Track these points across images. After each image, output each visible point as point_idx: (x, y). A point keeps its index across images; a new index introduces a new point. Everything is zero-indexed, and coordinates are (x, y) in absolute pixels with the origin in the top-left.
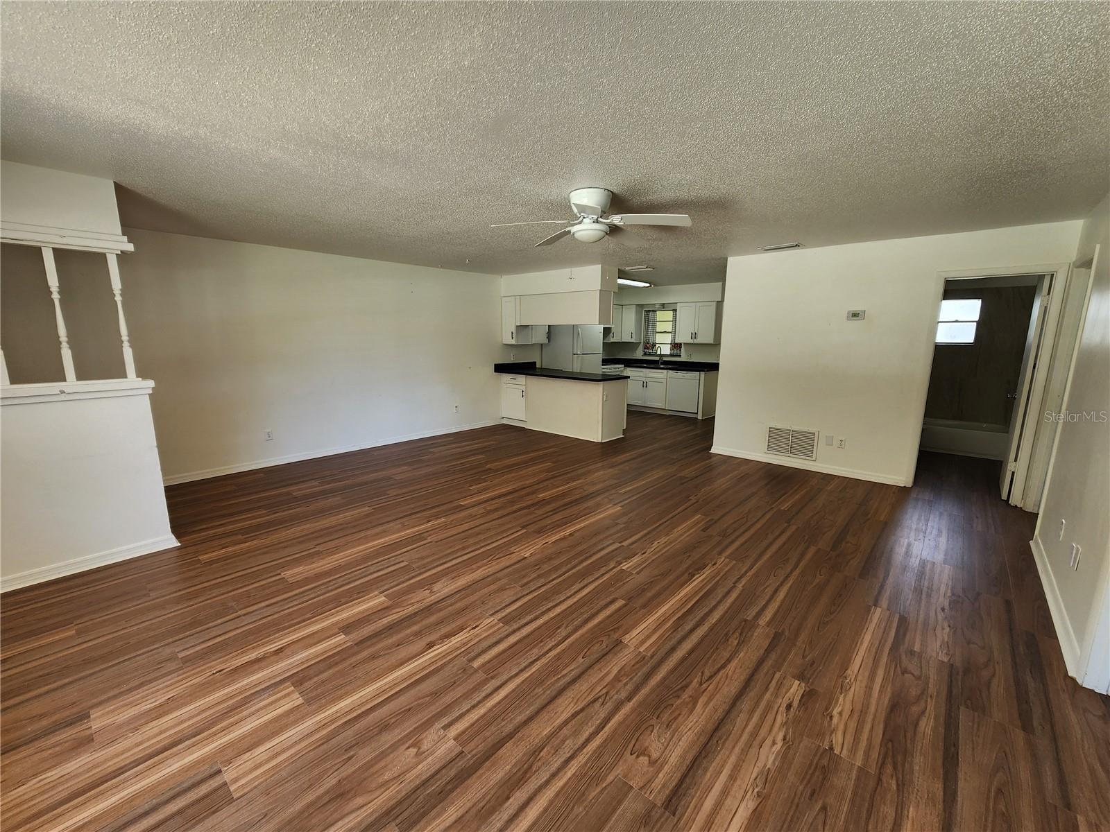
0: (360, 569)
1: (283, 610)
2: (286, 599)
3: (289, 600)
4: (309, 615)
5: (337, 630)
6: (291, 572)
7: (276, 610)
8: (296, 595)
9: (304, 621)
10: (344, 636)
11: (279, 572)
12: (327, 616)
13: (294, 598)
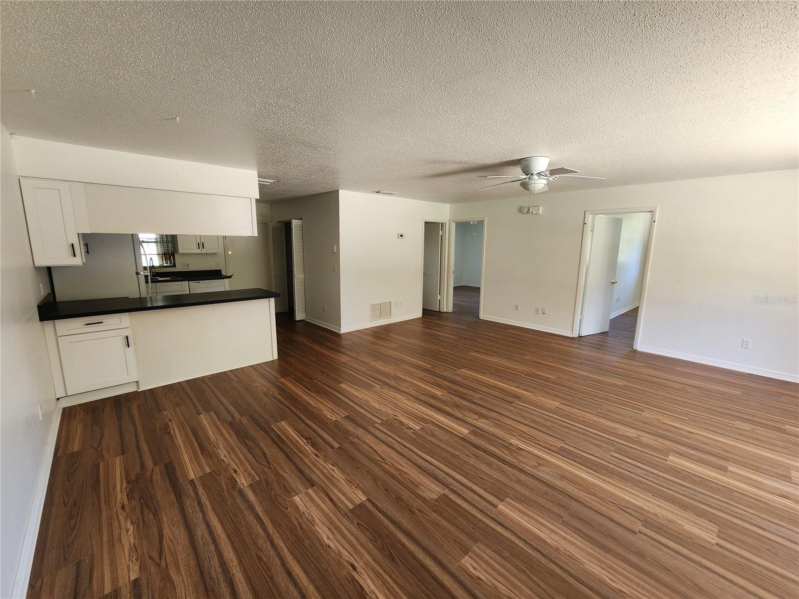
0: (646, 479)
1: (753, 514)
2: (740, 519)
3: (739, 516)
4: (736, 494)
5: (728, 473)
6: (704, 535)
7: (759, 520)
8: (727, 513)
9: (744, 495)
10: (729, 468)
11: (716, 547)
12: (723, 482)
13: (732, 513)
